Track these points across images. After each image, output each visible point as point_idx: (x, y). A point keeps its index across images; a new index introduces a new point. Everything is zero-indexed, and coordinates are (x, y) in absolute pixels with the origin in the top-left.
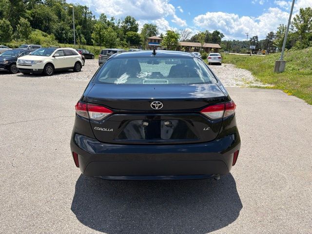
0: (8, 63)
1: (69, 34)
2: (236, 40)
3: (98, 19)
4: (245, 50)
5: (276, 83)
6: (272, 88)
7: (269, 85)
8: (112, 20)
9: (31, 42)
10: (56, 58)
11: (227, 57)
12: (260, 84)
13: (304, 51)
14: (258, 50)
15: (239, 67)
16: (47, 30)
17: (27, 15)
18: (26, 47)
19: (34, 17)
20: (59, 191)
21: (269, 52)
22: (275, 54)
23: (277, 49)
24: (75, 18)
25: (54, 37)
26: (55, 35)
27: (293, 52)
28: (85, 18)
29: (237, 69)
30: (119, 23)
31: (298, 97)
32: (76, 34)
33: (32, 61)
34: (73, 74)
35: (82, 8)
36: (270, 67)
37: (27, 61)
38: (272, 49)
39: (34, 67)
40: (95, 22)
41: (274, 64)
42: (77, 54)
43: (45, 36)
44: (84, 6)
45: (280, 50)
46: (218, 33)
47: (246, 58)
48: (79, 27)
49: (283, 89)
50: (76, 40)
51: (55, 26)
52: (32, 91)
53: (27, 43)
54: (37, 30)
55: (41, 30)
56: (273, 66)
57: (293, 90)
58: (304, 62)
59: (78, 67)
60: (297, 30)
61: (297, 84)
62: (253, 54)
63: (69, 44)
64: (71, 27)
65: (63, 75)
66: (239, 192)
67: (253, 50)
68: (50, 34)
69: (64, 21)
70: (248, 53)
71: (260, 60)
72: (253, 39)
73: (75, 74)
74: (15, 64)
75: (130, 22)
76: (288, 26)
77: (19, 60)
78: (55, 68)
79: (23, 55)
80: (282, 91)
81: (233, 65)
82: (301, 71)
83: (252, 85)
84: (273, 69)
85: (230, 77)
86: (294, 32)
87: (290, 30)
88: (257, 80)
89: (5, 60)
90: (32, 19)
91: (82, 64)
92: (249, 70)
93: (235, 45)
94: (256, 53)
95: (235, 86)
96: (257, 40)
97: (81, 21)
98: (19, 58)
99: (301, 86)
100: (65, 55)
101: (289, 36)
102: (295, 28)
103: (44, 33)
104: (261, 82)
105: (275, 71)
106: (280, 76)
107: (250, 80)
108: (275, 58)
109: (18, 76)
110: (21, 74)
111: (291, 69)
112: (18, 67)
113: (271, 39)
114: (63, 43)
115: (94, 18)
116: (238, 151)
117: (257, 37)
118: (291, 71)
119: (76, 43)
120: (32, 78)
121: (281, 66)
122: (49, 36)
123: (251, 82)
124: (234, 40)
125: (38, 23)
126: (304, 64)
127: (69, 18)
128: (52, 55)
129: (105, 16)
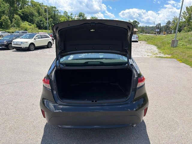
0: (7, 43)
1: (45, 24)
2: (147, 26)
3: (62, 14)
4: (153, 32)
5: (172, 54)
6: (170, 58)
7: (168, 56)
8: (71, 15)
9: (22, 29)
10: (36, 40)
11: (142, 37)
12: (162, 55)
13: (189, 33)
14: (161, 32)
15: (149, 43)
16: (32, 22)
17: (19, 13)
18: (19, 32)
19: (23, 14)
20: (34, 133)
21: (168, 33)
22: (172, 35)
23: (173, 31)
24: (48, 14)
25: (36, 26)
26: (36, 24)
27: (182, 34)
28: (55, 14)
29: (148, 45)
30: (75, 17)
31: (186, 64)
32: (49, 24)
33: (22, 42)
34: (46, 49)
35: (53, 7)
36: (168, 44)
37: (18, 42)
38: (170, 31)
39: (23, 46)
40: (61, 16)
41: (171, 42)
42: (49, 37)
43: (30, 25)
44: (54, 6)
45: (175, 32)
46: (136, 22)
47: (153, 37)
48: (51, 19)
49: (176, 58)
50: (49, 27)
51: (37, 19)
52: (21, 61)
53: (19, 30)
54: (26, 22)
55: (28, 22)
56: (170, 43)
57: (183, 59)
58: (189, 40)
59: (50, 45)
60: (185, 20)
61: (185, 55)
62: (158, 34)
63: (45, 30)
64: (46, 19)
65: (40, 50)
66: (148, 133)
67: (158, 32)
68: (33, 24)
69: (42, 16)
70: (155, 34)
71: (162, 39)
72: (158, 25)
73: (48, 49)
74: (11, 44)
75: (82, 16)
76: (180, 18)
77: (14, 42)
78: (36, 46)
79: (16, 38)
80: (176, 60)
81: (146, 42)
82: (188, 46)
83: (157, 55)
84: (170, 45)
85: (143, 50)
86: (183, 21)
87: (181, 20)
88: (160, 52)
89: (5, 41)
90: (22, 15)
91: (52, 43)
92: (155, 45)
93: (147, 29)
94: (159, 34)
95: (146, 56)
96: (160, 26)
97: (52, 15)
98: (13, 41)
99: (188, 57)
100: (42, 38)
101: (180, 23)
102: (183, 19)
103: (30, 24)
104: (163, 53)
105: (172, 46)
106: (175, 50)
107: (156, 52)
108: (172, 38)
109: (13, 51)
110: (15, 50)
111: (181, 45)
112: (13, 46)
113: (169, 25)
114: (41, 29)
115: (60, 14)
116: (147, 108)
117: (160, 24)
118: (182, 46)
119: (49, 29)
120: (21, 53)
121: (175, 43)
122: (32, 25)
123: (157, 54)
124: (146, 26)
125: (26, 17)
126: (189, 42)
127: (45, 14)
128: (34, 38)
129: (67, 13)
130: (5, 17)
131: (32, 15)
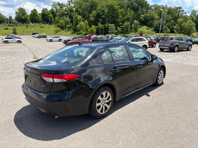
3: (189, 15)
16: (150, 26)
19: (144, 18)
24: (171, 16)
25: (153, 30)
28: (178, 15)
35: (177, 8)
44: (179, 7)
51: (156, 22)
54: (144, 26)
55: (147, 26)
90: (143, 20)
97: (175, 17)
103: (148, 28)
115: (185, 14)
122: (150, 29)
128: (128, 41)
129: (196, 12)
130: (127, 23)
131: (153, 19)
